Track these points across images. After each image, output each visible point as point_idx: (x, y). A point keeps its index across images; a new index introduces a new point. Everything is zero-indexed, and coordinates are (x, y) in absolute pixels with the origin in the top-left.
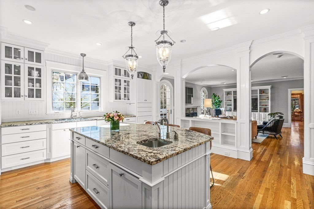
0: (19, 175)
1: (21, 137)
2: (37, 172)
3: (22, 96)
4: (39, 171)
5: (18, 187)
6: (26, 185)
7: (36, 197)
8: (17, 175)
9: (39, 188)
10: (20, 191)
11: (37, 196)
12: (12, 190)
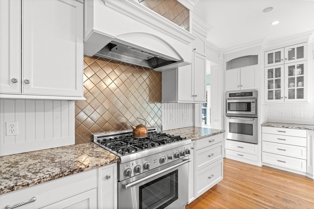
0: (273, 175)
1: (277, 139)
2: (289, 181)
3: (282, 98)
4: (292, 181)
5: (263, 184)
6: (270, 186)
7: (268, 202)
8: (271, 173)
9: (277, 197)
10: (263, 187)
11: (270, 202)
12: (258, 183)
